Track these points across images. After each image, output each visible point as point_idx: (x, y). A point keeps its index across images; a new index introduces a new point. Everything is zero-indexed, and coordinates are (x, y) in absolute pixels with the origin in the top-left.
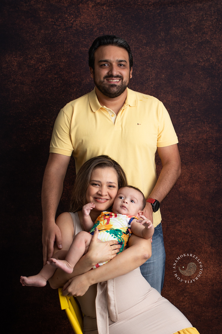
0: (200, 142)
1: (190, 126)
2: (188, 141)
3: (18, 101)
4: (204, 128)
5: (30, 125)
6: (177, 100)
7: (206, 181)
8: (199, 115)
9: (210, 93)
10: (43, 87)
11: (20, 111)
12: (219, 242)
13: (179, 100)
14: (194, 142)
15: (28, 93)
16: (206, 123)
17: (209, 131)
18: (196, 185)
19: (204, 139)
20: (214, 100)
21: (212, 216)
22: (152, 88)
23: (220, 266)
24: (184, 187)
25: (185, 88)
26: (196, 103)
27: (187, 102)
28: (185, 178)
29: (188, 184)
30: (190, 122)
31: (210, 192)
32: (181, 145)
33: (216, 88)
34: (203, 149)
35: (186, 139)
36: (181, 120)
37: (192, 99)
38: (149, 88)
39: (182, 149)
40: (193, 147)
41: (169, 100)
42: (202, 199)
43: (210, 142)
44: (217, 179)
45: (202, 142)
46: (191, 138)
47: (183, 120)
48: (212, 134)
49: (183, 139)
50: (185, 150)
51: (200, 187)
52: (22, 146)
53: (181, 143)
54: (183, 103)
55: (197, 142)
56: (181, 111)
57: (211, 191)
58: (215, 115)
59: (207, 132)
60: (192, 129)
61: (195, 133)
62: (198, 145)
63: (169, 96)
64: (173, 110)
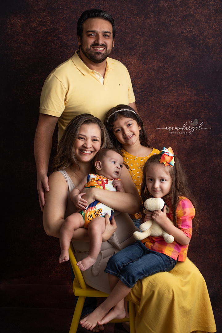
0: (180, 104)
1: (171, 89)
2: (169, 102)
3: (20, 58)
4: (184, 92)
5: (29, 81)
6: (161, 65)
7: (183, 139)
8: (180, 80)
9: (191, 60)
10: (42, 48)
11: (21, 68)
13: (163, 66)
14: (174, 103)
15: (29, 52)
16: (186, 87)
17: (188, 94)
18: (174, 141)
19: (184, 101)
20: (194, 67)
21: (187, 170)
22: (140, 53)
24: (164, 143)
25: (169, 55)
26: (178, 69)
27: (170, 68)
28: (165, 135)
29: (167, 140)
30: (172, 86)
31: (186, 149)
32: (162, 106)
33: (197, 57)
34: (182, 110)
35: (168, 100)
36: (164, 83)
37: (174, 65)
38: (137, 53)
39: (163, 109)
40: (173, 108)
41: (154, 65)
42: (179, 154)
43: (189, 104)
44: (193, 137)
45: (182, 104)
46: (172, 99)
47: (166, 83)
48: (191, 97)
49: (165, 100)
50: (166, 110)
51: (178, 144)
52: (21, 99)
53: (163, 104)
54: (167, 68)
55: (177, 103)
56: (164, 75)
57: (187, 147)
58: (194, 80)
59: (186, 95)
60: (173, 91)
61: (175, 96)
62: (178, 106)
63: (154, 62)
64: (158, 74)
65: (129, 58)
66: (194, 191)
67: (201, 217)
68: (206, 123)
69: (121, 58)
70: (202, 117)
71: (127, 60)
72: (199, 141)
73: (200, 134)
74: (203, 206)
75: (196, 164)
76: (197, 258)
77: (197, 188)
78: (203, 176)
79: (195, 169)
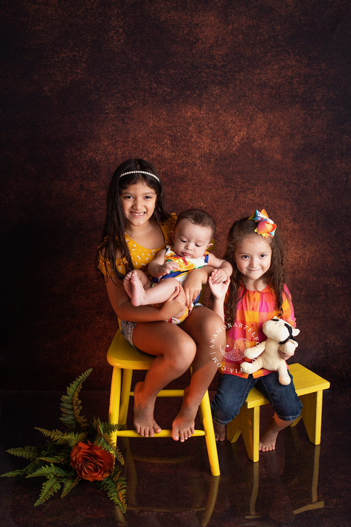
0: (283, 81)
1: (269, 59)
2: (266, 79)
3: (41, 28)
4: (289, 62)
5: (57, 60)
6: (253, 23)
7: (290, 134)
8: (283, 44)
9: (298, 13)
10: (73, 9)
11: (44, 42)
12: (305, 215)
13: (255, 24)
14: (274, 80)
15: (54, 18)
16: (291, 54)
17: (295, 65)
18: (275, 139)
19: (289, 77)
20: (303, 22)
21: (297, 181)
22: (219, 7)
23: (305, 247)
24: (260, 142)
25: (265, 6)
26: (279, 27)
27: (266, 26)
28: (261, 129)
29: (265, 137)
30: (270, 54)
31: (294, 149)
32: (256, 85)
33: (308, 6)
34: (287, 90)
35: (264, 77)
36: (258, 50)
37: (273, 21)
38: (215, 7)
39: (258, 90)
40: (273, 88)
41: (242, 24)
42: (283, 158)
43: (297, 81)
44: (304, 131)
45: (286, 81)
46: (271, 75)
47: (260, 50)
48: (299, 69)
49: (260, 77)
50: (263, 92)
51: (281, 143)
52: (45, 89)
53: (258, 83)
54: (261, 27)
55: (279, 80)
56: (258, 38)
57: (295, 147)
58: (304, 43)
59: (292, 67)
60: (273, 63)
61: (276, 69)
62: (280, 85)
63: (242, 18)
64: (248, 37)
65: (204, 16)
66: (308, 213)
67: (320, 251)
68: (324, 108)
69: (191, 16)
70: (318, 99)
71: (199, 19)
72: (314, 136)
73: (315, 126)
74: (321, 234)
75: (310, 172)
76: (315, 312)
77: (312, 208)
78: (321, 190)
79: (309, 179)
